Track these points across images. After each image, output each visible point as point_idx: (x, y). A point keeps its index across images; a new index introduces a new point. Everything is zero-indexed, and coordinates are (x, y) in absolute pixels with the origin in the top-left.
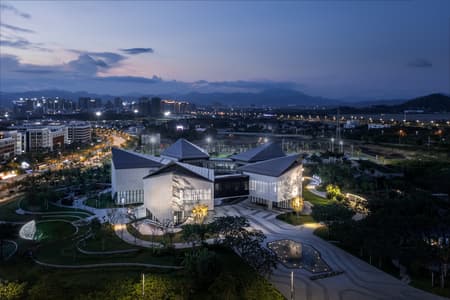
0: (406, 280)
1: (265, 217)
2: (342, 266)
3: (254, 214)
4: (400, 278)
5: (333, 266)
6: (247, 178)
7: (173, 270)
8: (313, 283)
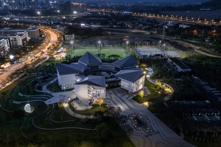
0: (182, 136)
1: (127, 98)
2: (158, 129)
3: (122, 96)
4: (180, 136)
5: (154, 129)
6: (120, 80)
7: (91, 131)
8: (146, 139)
